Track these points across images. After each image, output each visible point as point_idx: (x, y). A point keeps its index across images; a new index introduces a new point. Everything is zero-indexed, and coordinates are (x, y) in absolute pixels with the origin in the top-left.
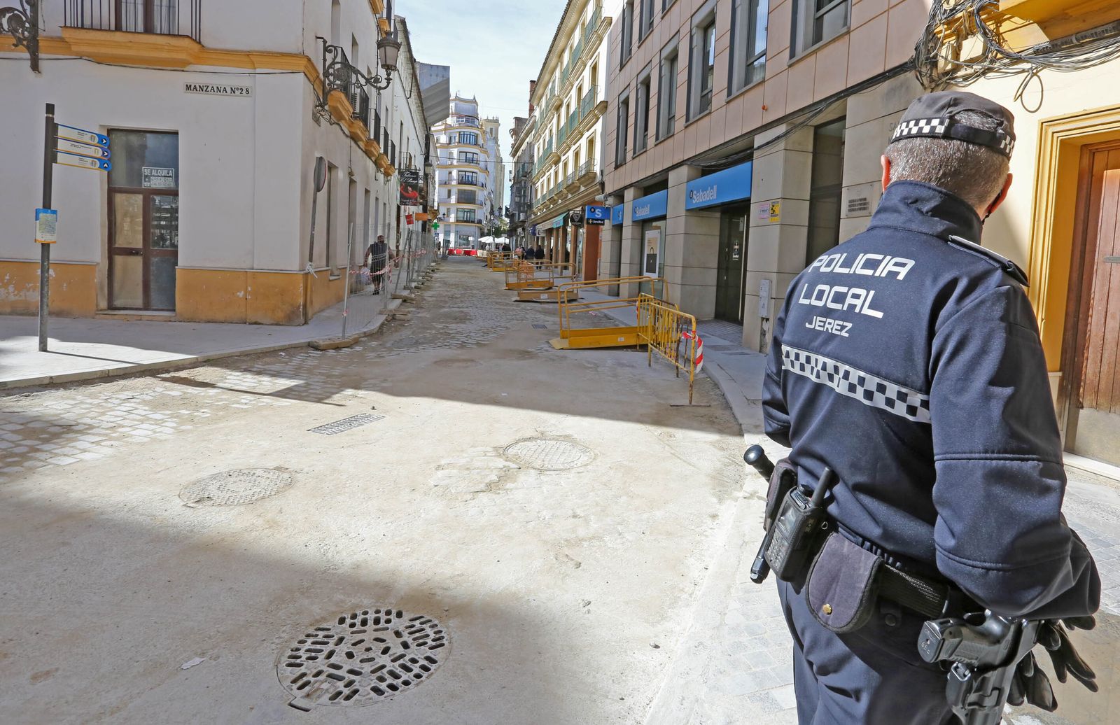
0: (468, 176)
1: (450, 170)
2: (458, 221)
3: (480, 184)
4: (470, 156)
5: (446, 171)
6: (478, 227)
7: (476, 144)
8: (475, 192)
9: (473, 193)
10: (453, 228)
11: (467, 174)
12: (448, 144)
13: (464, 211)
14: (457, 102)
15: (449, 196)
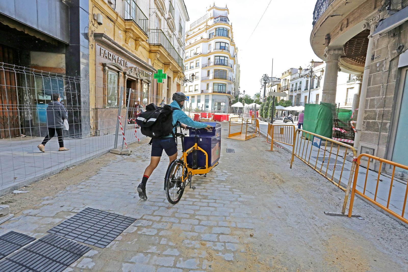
0: (222, 60)
1: (209, 57)
2: (214, 92)
3: (230, 65)
4: (223, 45)
5: (206, 58)
6: (228, 97)
7: (228, 36)
8: (226, 71)
9: (225, 72)
10: (210, 98)
11: (221, 58)
12: (208, 39)
13: (218, 84)
14: (214, 9)
15: (208, 75)
